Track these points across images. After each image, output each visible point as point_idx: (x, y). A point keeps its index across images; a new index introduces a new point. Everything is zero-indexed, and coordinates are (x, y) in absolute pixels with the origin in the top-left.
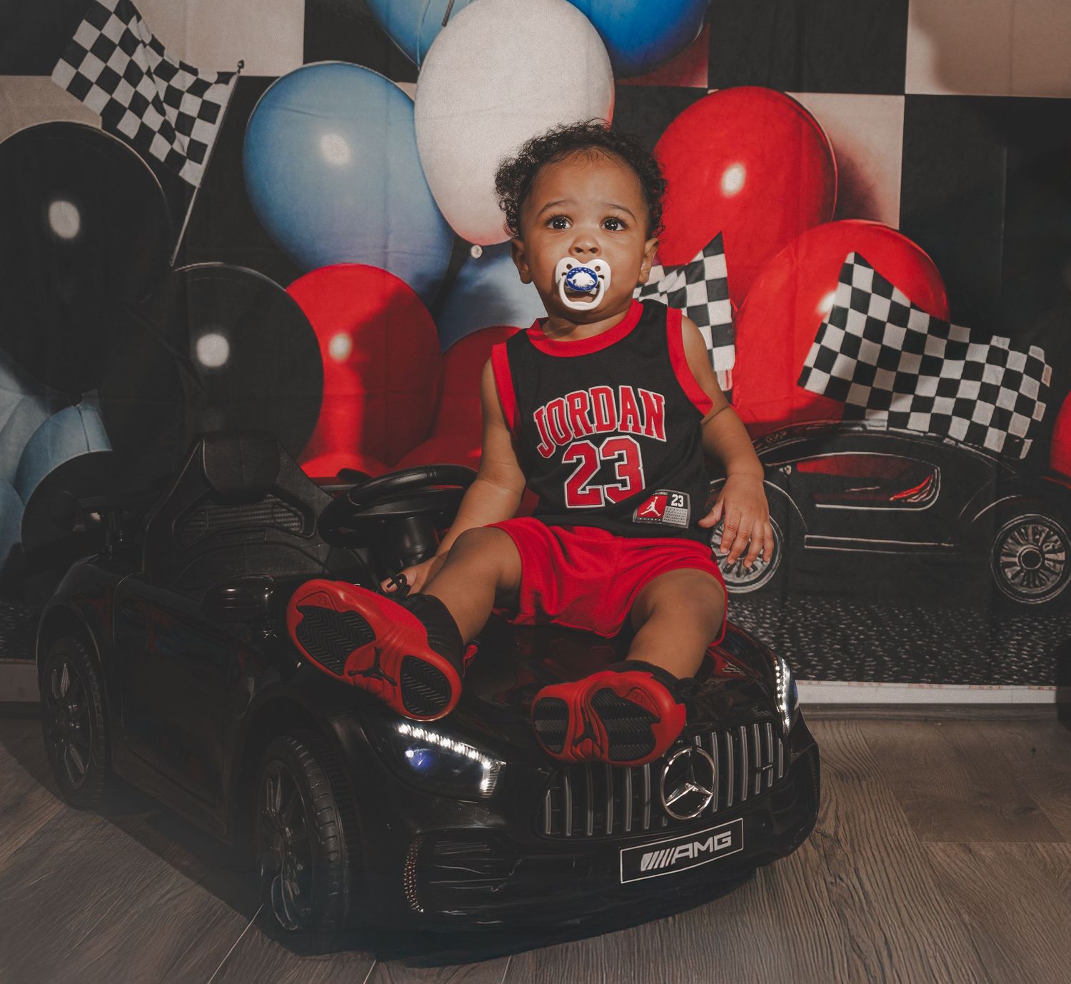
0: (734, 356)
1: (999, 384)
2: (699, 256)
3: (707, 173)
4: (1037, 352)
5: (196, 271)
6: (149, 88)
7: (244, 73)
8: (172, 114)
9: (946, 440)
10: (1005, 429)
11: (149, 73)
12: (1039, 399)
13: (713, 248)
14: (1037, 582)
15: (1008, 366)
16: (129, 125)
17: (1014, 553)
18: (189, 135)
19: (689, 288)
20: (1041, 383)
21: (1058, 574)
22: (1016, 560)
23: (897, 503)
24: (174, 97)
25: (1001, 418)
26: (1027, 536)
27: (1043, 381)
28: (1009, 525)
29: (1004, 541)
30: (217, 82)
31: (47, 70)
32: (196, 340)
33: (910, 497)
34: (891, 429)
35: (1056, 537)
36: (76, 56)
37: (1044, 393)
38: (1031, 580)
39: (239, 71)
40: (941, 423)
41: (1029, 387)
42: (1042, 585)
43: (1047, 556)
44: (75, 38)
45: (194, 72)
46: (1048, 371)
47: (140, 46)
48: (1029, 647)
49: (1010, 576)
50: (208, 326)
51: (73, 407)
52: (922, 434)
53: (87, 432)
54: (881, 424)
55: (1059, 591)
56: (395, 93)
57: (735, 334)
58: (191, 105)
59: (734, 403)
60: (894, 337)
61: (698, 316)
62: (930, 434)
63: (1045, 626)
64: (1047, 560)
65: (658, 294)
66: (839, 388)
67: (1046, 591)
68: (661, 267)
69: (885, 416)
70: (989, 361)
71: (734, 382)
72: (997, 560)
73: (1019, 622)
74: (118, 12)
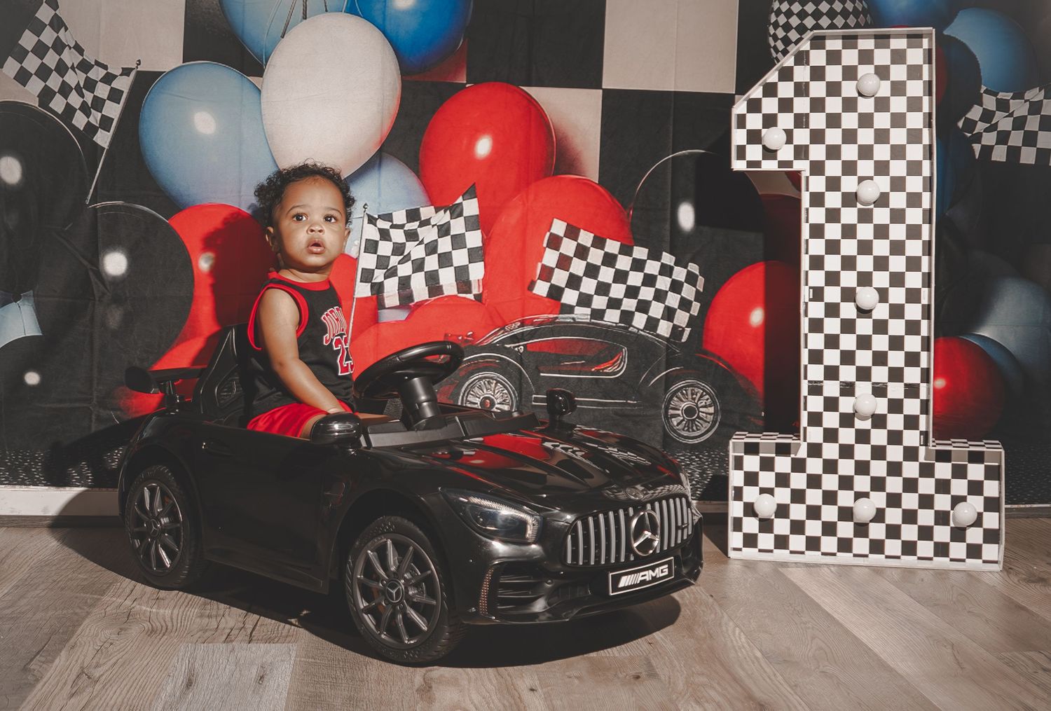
0: (484, 269)
1: (667, 290)
2: (460, 200)
3: (465, 142)
4: (694, 268)
5: (104, 208)
6: (72, 78)
7: (140, 68)
8: (89, 97)
9: (631, 329)
10: (672, 321)
11: (73, 68)
12: (695, 301)
13: (468, 194)
14: (694, 428)
15: (673, 277)
16: (58, 104)
17: (678, 407)
18: (100, 112)
19: (452, 222)
20: (697, 289)
21: (709, 422)
22: (680, 412)
23: (597, 373)
24: (90, 85)
25: (669, 314)
26: (687, 395)
27: (697, 287)
28: (674, 388)
29: (671, 399)
30: (120, 75)
33: (606, 368)
35: (707, 397)
36: (21, 55)
37: (698, 297)
38: (690, 426)
39: (137, 67)
40: (627, 317)
41: (688, 292)
42: (698, 430)
43: (701, 409)
44: (19, 42)
45: (105, 67)
46: (701, 280)
47: (67, 48)
48: (689, 473)
49: (675, 423)
50: (112, 245)
51: (14, 303)
52: (614, 325)
53: (24, 321)
54: (586, 317)
55: (710, 434)
56: (248, 85)
57: (484, 254)
58: (102, 91)
59: (484, 301)
60: (595, 256)
61: (458, 242)
62: (620, 324)
63: (700, 458)
64: (702, 412)
65: (431, 226)
66: (556, 293)
67: (702, 432)
68: (433, 207)
69: (588, 311)
70: (661, 273)
71: (483, 288)
72: (666, 412)
73: (681, 456)
74: (51, 24)
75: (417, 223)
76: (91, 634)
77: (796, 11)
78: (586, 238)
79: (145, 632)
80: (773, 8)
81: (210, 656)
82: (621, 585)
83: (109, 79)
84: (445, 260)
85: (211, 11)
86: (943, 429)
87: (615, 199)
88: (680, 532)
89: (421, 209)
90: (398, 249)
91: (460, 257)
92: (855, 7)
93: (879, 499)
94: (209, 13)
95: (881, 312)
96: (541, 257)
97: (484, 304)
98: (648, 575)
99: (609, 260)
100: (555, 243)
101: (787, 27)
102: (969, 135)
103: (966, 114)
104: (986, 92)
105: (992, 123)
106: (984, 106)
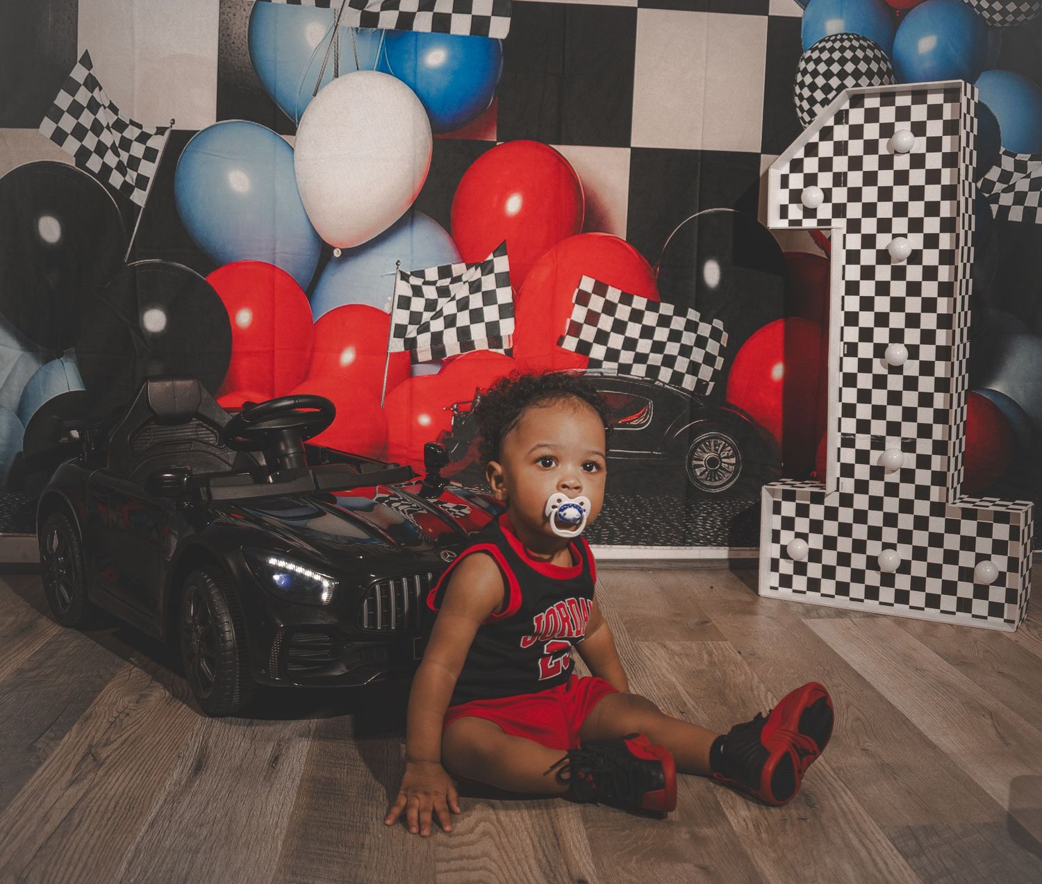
0: (514, 325)
1: (693, 345)
2: (490, 257)
3: (496, 199)
4: (718, 324)
5: (142, 266)
6: (108, 138)
7: (174, 128)
8: (124, 156)
9: (657, 383)
10: (697, 375)
11: (108, 127)
12: (719, 355)
13: (499, 251)
14: (717, 478)
15: (698, 333)
16: (94, 163)
17: (701, 458)
18: (136, 171)
19: (483, 278)
20: (721, 344)
21: (731, 473)
22: (703, 463)
23: (624, 425)
24: (126, 144)
25: (694, 368)
26: (710, 447)
27: (722, 343)
28: (698, 440)
29: (695, 450)
30: (155, 134)
31: (36, 125)
32: (143, 313)
33: (632, 421)
34: (620, 375)
35: (729, 448)
36: (57, 115)
37: (722, 351)
38: (713, 476)
39: (171, 127)
40: (653, 371)
41: (713, 347)
42: (720, 479)
43: (723, 460)
44: (55, 102)
45: (140, 126)
46: (725, 336)
47: (102, 107)
48: (711, 521)
49: (698, 474)
50: (152, 303)
51: (57, 360)
52: (641, 379)
53: (68, 377)
54: (613, 371)
55: (732, 483)
56: (281, 142)
57: (514, 310)
58: (138, 150)
59: (514, 357)
60: (623, 312)
61: (489, 298)
62: (646, 378)
63: (722, 507)
64: (724, 463)
65: (462, 283)
66: (584, 347)
67: (723, 483)
68: (464, 264)
69: (615, 365)
70: (686, 329)
71: (513, 343)
72: (690, 463)
73: (704, 504)
74: (85, 84)
75: (449, 280)
77: (821, 72)
78: (614, 294)
80: (799, 68)
83: (143, 138)
84: (476, 316)
85: (243, 69)
87: (642, 257)
89: (453, 266)
90: (430, 305)
91: (491, 313)
92: (880, 68)
93: (905, 551)
94: (242, 71)
95: (912, 368)
96: (569, 314)
97: (515, 359)
99: (636, 316)
100: (583, 299)
101: (813, 87)
102: (987, 195)
103: (985, 174)
104: (1006, 153)
105: (1010, 184)
106: (1002, 167)
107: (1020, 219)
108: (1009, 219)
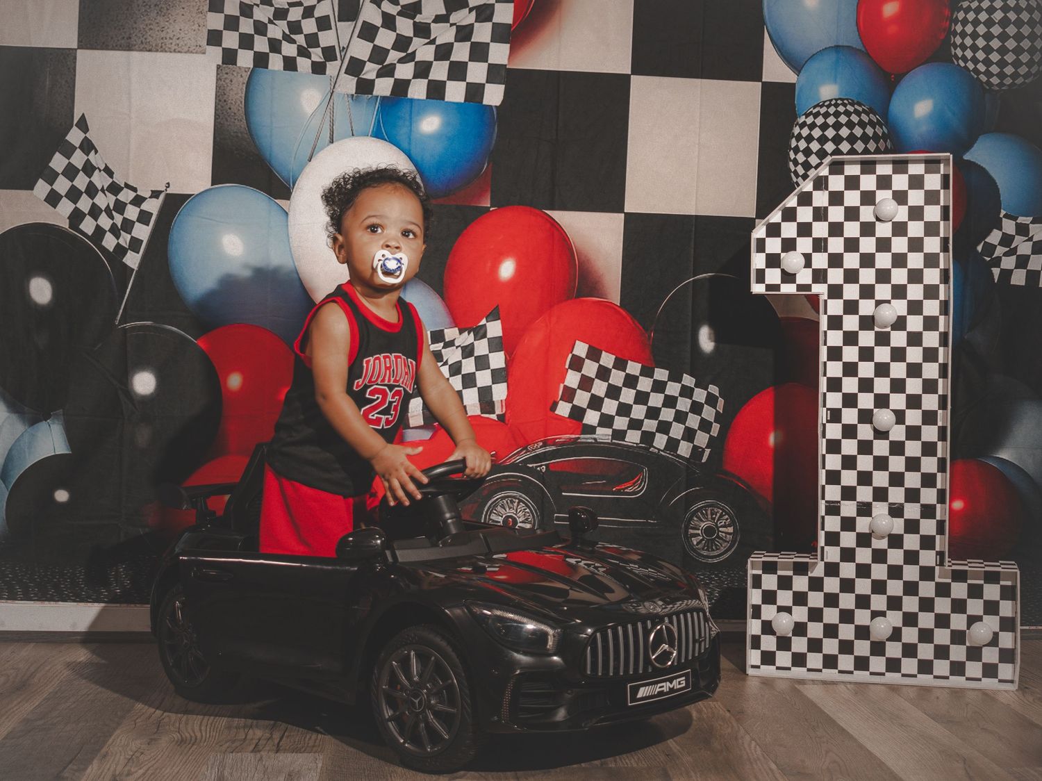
0: (506, 390)
1: (688, 411)
2: (483, 322)
3: (489, 264)
4: (714, 389)
5: (133, 328)
6: (102, 201)
7: (170, 191)
8: (118, 219)
9: (652, 449)
10: (692, 442)
11: (103, 190)
12: (715, 422)
13: (492, 316)
14: (714, 547)
15: (693, 399)
16: (88, 226)
17: (698, 527)
18: (130, 234)
19: (476, 343)
20: (717, 410)
22: (699, 532)
23: (618, 492)
24: (120, 207)
25: (689, 435)
26: (707, 515)
27: (717, 408)
28: (694, 508)
29: (691, 519)
30: (150, 198)
31: (31, 187)
32: (133, 376)
33: (627, 488)
34: (614, 441)
35: (727, 516)
36: (51, 177)
37: (718, 418)
38: (710, 545)
39: (166, 190)
40: (648, 437)
41: (708, 413)
42: (717, 549)
43: (720, 529)
44: (50, 165)
45: (135, 190)
46: (721, 402)
47: (97, 170)
48: (708, 592)
49: (695, 543)
50: (141, 365)
51: (44, 422)
52: (635, 445)
53: (54, 440)
54: (607, 437)
55: (729, 553)
56: (275, 207)
57: (507, 375)
58: (132, 213)
59: (507, 422)
60: (617, 378)
61: (482, 363)
62: (640, 445)
63: (720, 578)
64: (721, 532)
65: (455, 347)
66: (578, 413)
67: (720, 553)
68: (457, 329)
69: (609, 431)
70: (681, 395)
71: (506, 408)
72: (686, 532)
73: (701, 575)
74: (81, 147)
75: (442, 344)
76: (122, 744)
77: (816, 137)
78: (607, 359)
79: (174, 743)
80: (793, 134)
81: (239, 765)
82: (640, 695)
83: (138, 201)
84: (469, 381)
85: (240, 135)
86: (959, 550)
87: (636, 322)
88: (697, 645)
89: (445, 330)
91: (484, 378)
92: (875, 132)
93: (895, 618)
94: (237, 136)
95: (898, 433)
96: (563, 379)
97: (507, 425)
98: (666, 686)
99: (631, 381)
100: (577, 364)
101: (807, 152)
102: (988, 259)
103: (985, 238)
104: (1006, 216)
105: (1012, 247)
106: (1003, 231)
107: (1023, 283)
108: (1012, 283)
